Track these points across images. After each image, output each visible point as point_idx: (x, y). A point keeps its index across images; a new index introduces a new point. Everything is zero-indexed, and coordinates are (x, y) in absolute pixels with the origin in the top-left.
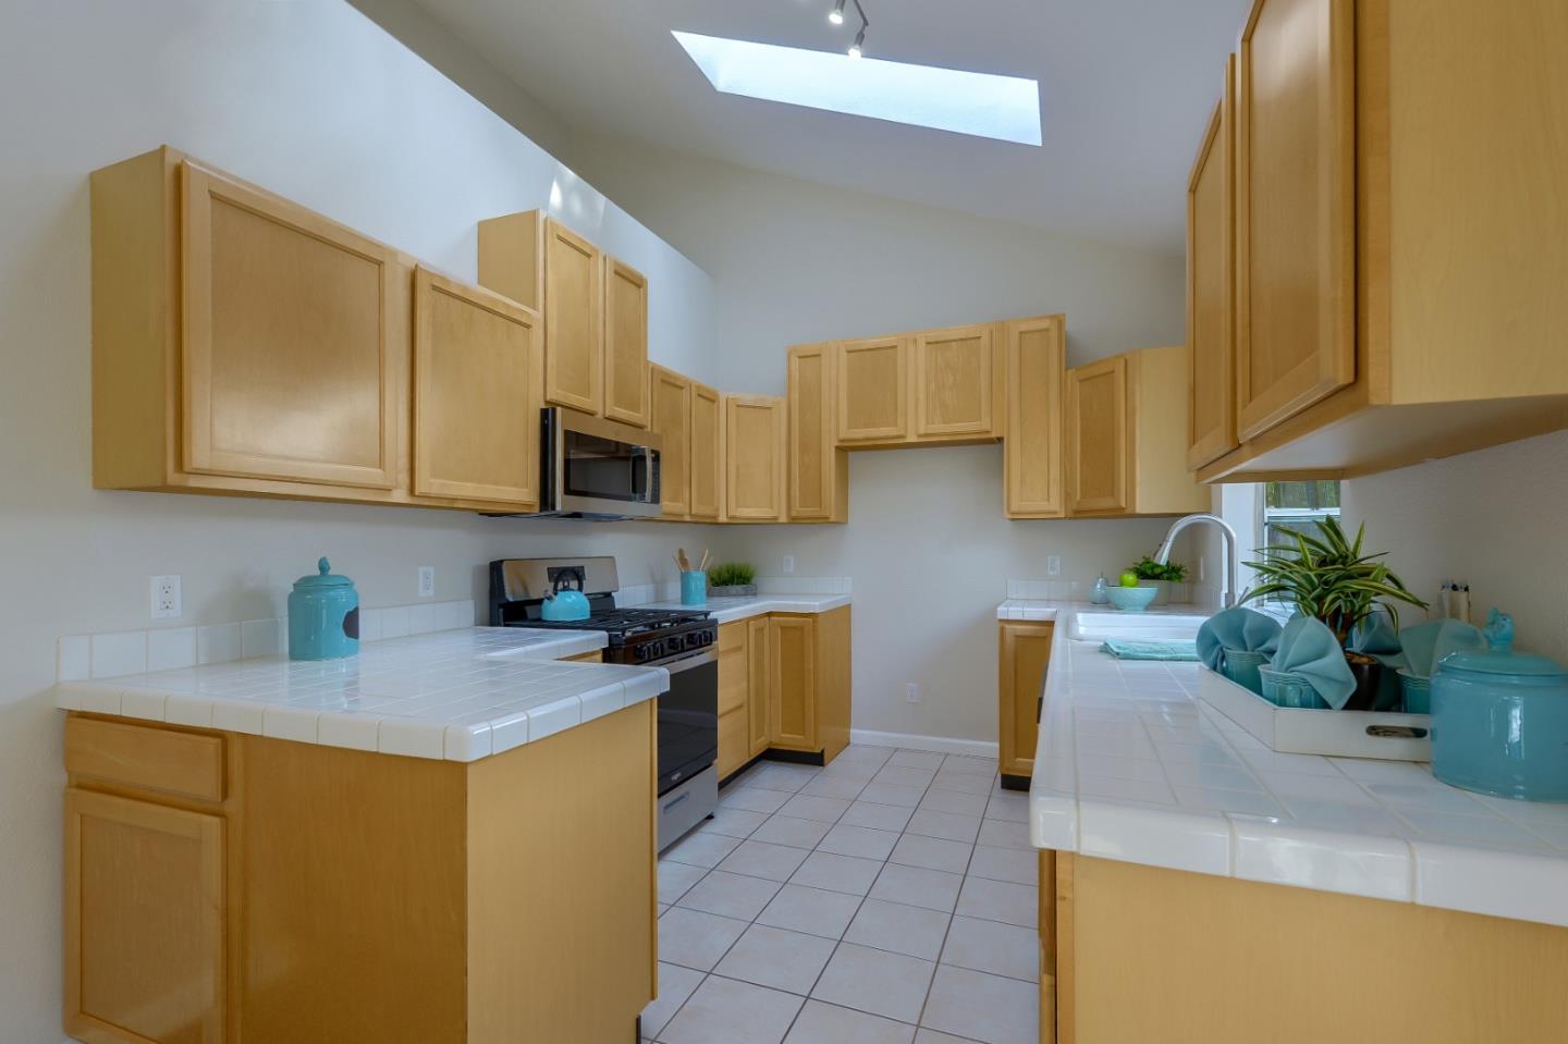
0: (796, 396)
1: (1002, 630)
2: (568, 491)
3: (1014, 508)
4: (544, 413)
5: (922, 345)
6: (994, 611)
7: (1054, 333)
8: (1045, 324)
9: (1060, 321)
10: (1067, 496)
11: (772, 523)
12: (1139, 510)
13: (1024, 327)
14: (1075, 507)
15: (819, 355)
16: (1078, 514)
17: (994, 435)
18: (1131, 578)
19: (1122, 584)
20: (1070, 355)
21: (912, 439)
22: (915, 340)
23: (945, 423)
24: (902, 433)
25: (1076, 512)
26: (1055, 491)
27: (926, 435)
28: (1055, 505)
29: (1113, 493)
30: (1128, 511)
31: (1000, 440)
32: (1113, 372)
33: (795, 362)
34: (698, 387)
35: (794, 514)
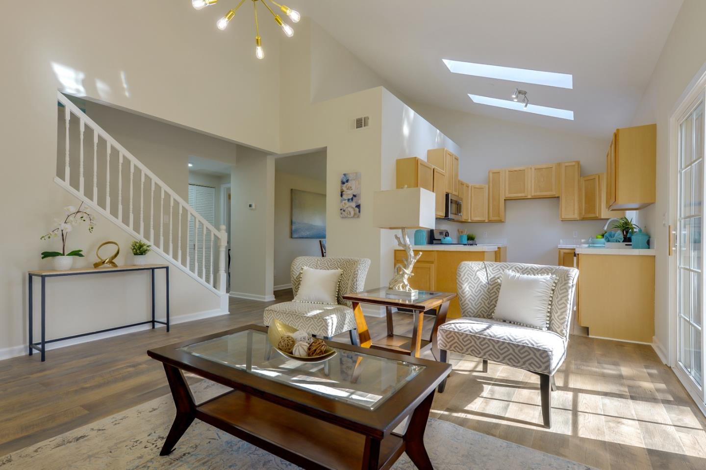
0: (491, 184)
1: (560, 251)
2: (451, 213)
3: (563, 217)
4: (446, 195)
5: (533, 170)
6: (557, 247)
7: (576, 166)
8: (574, 163)
9: (578, 163)
10: (580, 214)
11: (483, 222)
12: (602, 217)
13: (567, 164)
14: (582, 217)
15: (499, 172)
16: (583, 219)
17: (556, 196)
18: (600, 236)
19: (597, 238)
20: (582, 172)
21: (529, 197)
22: (531, 168)
23: (540, 192)
24: (526, 195)
25: (583, 218)
26: (576, 212)
27: (534, 196)
28: (576, 216)
29: (594, 213)
30: (599, 218)
31: (558, 197)
32: (595, 179)
33: (491, 175)
34: (461, 181)
35: (490, 219)
